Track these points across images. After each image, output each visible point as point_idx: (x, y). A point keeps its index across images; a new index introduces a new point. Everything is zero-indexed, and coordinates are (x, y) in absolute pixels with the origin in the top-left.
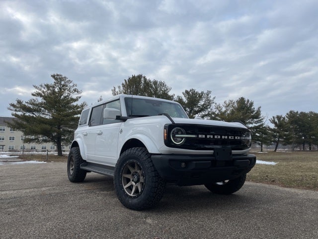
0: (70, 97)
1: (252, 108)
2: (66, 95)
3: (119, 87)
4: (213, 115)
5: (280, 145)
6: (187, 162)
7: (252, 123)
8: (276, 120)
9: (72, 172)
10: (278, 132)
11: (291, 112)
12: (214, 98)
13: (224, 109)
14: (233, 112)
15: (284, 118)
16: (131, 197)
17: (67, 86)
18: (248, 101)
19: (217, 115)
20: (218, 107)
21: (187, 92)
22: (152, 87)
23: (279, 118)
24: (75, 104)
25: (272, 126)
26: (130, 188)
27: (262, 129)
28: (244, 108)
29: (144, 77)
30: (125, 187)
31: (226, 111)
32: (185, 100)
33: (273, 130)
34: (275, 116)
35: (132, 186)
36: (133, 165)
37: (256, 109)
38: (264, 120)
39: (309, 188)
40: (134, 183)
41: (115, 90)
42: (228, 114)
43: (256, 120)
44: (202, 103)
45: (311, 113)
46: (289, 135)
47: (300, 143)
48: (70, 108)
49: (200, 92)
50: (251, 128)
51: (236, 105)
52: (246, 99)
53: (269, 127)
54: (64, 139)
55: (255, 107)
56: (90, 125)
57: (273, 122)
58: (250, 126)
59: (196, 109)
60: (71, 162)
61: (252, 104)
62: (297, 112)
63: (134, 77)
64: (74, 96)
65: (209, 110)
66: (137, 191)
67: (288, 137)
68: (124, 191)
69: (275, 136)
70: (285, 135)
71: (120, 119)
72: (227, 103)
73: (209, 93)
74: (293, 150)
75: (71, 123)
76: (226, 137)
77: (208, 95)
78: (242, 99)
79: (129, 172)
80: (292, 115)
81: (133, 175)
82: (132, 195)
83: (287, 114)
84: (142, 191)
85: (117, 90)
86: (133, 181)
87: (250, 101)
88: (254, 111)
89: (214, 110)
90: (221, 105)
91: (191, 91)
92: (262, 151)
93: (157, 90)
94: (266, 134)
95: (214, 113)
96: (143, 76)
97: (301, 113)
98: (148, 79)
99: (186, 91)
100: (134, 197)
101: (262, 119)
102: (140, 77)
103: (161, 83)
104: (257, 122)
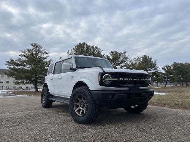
0: (42, 56)
1: (151, 61)
2: (40, 55)
3: (71, 50)
4: (128, 66)
5: (168, 83)
6: (113, 95)
7: (151, 70)
8: (166, 68)
9: (44, 102)
10: (167, 75)
11: (174, 63)
12: (128, 56)
13: (134, 62)
14: (139, 63)
15: (170, 67)
16: (79, 116)
17: (40, 50)
18: (149, 57)
19: (130, 66)
20: (131, 61)
21: (112, 52)
22: (91, 50)
23: (167, 67)
24: (45, 61)
25: (163, 72)
26: (79, 111)
27: (157, 74)
28: (146, 62)
29: (86, 44)
30: (76, 110)
31: (135, 63)
32: (111, 57)
33: (164, 74)
34: (165, 66)
35: (80, 109)
36: (80, 97)
37: (153, 62)
38: (158, 68)
39: (186, 109)
40: (81, 108)
41: (69, 52)
42: (137, 65)
43: (153, 68)
44: (121, 59)
45: (187, 63)
46: (173, 77)
47: (180, 81)
48: (42, 63)
49: (120, 52)
50: (151, 73)
51: (141, 59)
52: (147, 56)
53: (161, 73)
54: (39, 82)
55: (153, 61)
56: (54, 73)
57: (164, 69)
58: (150, 72)
59: (118, 62)
60: (43, 96)
61: (151, 59)
62: (178, 63)
63: (80, 44)
64: (45, 56)
65: (126, 63)
66: (83, 113)
67: (173, 78)
68: (75, 113)
69: (165, 78)
70: (171, 77)
71: (72, 69)
72: (136, 58)
73: (125, 52)
74: (176, 86)
75: (43, 72)
76: (136, 79)
77: (124, 54)
78: (145, 56)
79: (78, 101)
80: (175, 65)
81: (80, 103)
82: (80, 115)
83: (172, 64)
84: (86, 113)
85: (70, 52)
86: (80, 106)
87: (150, 57)
88: (152, 63)
89: (128, 63)
90: (133, 60)
91: (114, 52)
92: (157, 87)
93: (94, 51)
94: (159, 76)
95: (128, 65)
96: (86, 43)
97: (181, 63)
98: (88, 45)
100: (82, 116)
101: (157, 68)
102: (84, 44)
103: (96, 47)
104: (154, 69)
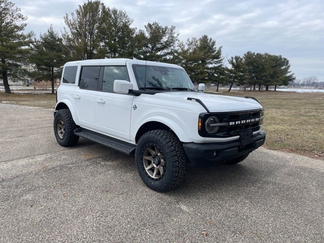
0: (14, 23)
1: (214, 47)
2: (9, 21)
3: (73, 14)
4: (175, 54)
5: (234, 85)
7: (212, 63)
8: (234, 61)
10: (235, 73)
11: (248, 53)
12: (178, 35)
13: (186, 48)
14: (195, 50)
15: (242, 59)
16: (153, 179)
17: (8, 9)
18: (211, 39)
19: (179, 54)
20: (181, 45)
21: (150, 26)
22: (111, 17)
23: (237, 58)
24: (20, 33)
25: (230, 67)
26: (152, 170)
27: (220, 70)
28: (206, 47)
29: (103, 4)
30: (147, 169)
31: (188, 50)
32: (147, 35)
33: (230, 71)
34: (234, 57)
37: (217, 49)
38: (223, 61)
40: (155, 166)
41: (67, 17)
42: (190, 53)
43: (216, 60)
44: (165, 39)
45: (266, 54)
46: (243, 76)
47: (252, 83)
48: (15, 37)
49: (164, 27)
50: (211, 68)
51: (199, 43)
52: (209, 37)
53: (227, 68)
54: (10, 74)
55: (217, 47)
57: (232, 63)
58: (210, 66)
59: (159, 46)
61: (214, 43)
62: (254, 53)
63: (90, 3)
64: (18, 23)
65: (172, 48)
67: (243, 78)
68: (147, 174)
69: (231, 77)
70: (240, 76)
72: (191, 41)
73: (173, 28)
74: (245, 90)
75: (17, 56)
76: (250, 121)
77: (172, 31)
78: (205, 37)
79: (149, 154)
80: (249, 56)
81: (154, 158)
82: (153, 177)
83: (245, 55)
85: (70, 17)
86: (154, 163)
87: (213, 40)
88: (215, 51)
89: (177, 48)
90: (184, 43)
91: (154, 24)
92: (217, 91)
93: (116, 21)
94: (223, 74)
95: (176, 52)
96: (101, 2)
97: (258, 54)
98: (106, 7)
99: (149, 24)
100: (156, 180)
101: (222, 60)
102: (97, 4)
103: (121, 12)
104: (217, 62)
